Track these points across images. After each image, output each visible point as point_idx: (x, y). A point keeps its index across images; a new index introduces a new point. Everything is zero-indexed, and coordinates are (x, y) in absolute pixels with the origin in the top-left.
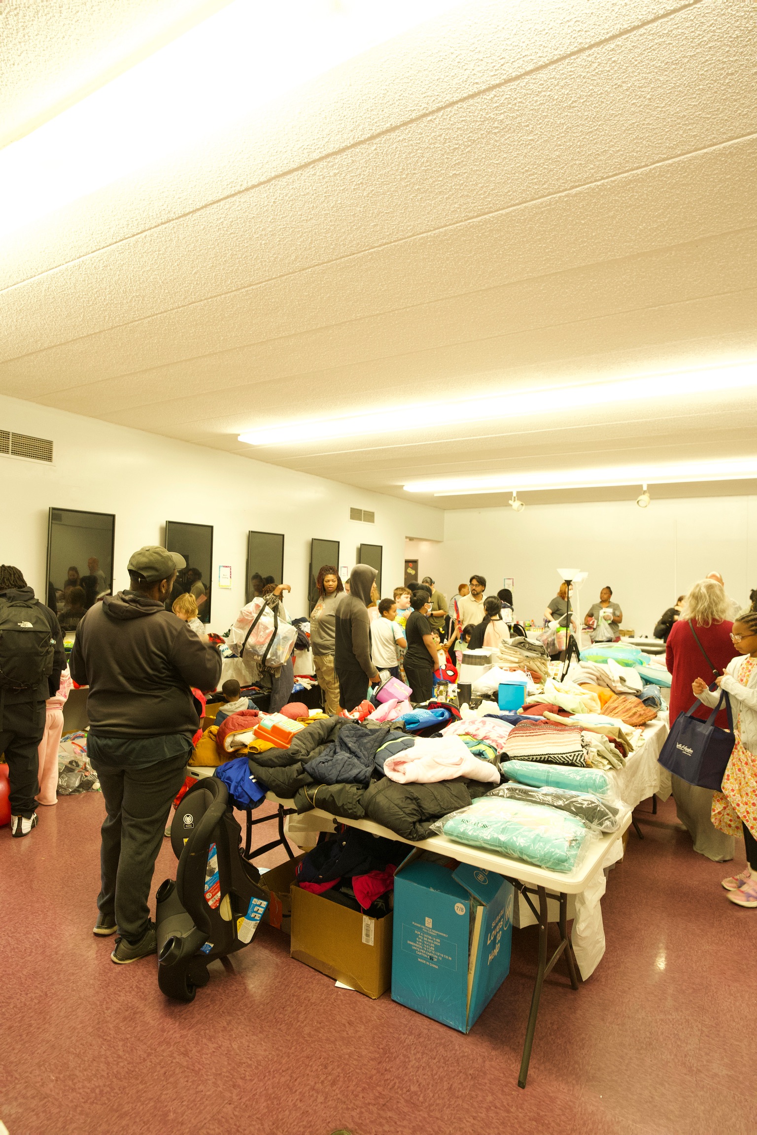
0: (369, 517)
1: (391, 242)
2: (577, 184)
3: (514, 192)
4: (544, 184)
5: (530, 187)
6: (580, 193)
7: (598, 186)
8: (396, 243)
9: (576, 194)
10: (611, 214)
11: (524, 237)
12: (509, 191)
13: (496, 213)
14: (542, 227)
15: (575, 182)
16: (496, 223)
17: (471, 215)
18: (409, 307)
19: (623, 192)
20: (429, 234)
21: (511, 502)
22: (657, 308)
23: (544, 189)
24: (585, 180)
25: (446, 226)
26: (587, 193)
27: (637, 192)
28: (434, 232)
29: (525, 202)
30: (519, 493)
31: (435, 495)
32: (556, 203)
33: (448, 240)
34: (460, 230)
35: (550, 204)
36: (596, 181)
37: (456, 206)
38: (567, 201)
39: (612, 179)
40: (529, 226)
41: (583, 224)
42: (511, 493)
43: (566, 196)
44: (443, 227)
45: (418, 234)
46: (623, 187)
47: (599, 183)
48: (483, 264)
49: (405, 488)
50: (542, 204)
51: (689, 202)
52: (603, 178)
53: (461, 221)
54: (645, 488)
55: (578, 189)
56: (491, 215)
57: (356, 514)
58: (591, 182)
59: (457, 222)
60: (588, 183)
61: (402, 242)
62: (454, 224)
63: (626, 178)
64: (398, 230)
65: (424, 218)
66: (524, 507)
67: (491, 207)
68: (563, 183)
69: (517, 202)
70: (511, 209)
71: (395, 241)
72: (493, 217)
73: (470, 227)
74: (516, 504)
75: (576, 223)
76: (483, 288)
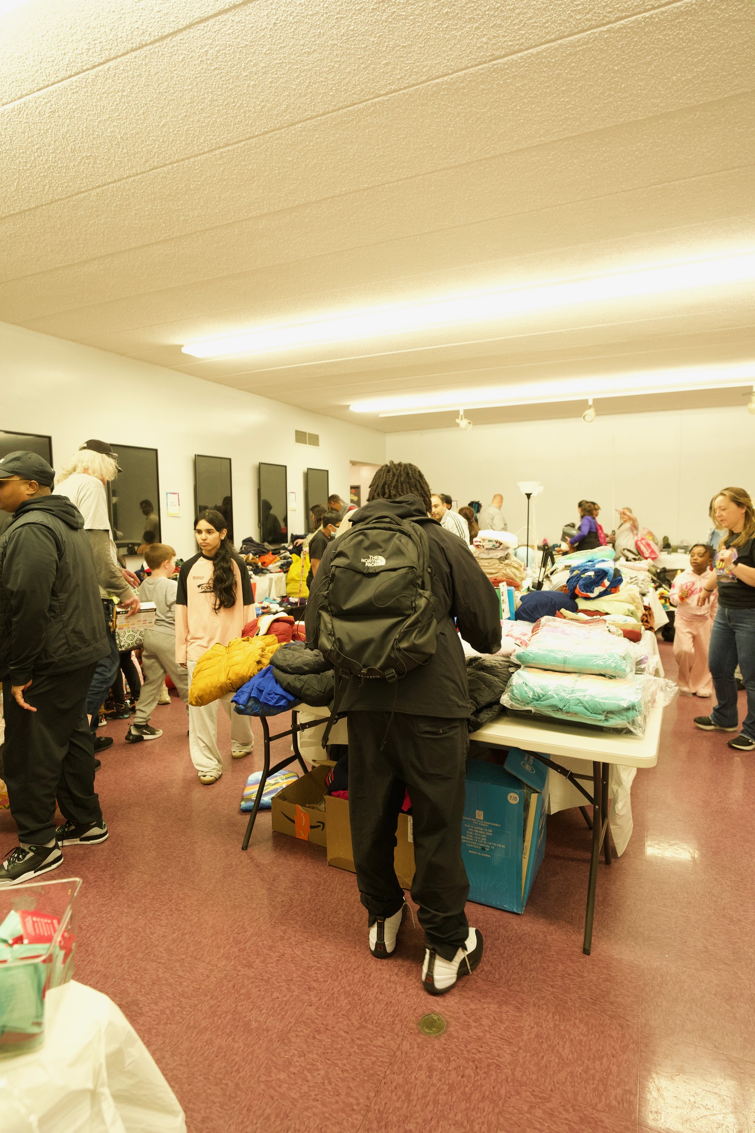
0: (314, 440)
1: (401, 89)
2: (624, 14)
3: (552, 23)
4: (588, 13)
5: (572, 17)
6: (625, 27)
7: (646, 18)
8: (406, 91)
9: (620, 28)
10: (648, 59)
11: (548, 87)
12: (547, 22)
13: (526, 52)
14: (571, 74)
15: (622, 11)
16: (523, 66)
17: (497, 53)
18: (401, 180)
19: (669, 29)
20: (445, 78)
21: (457, 421)
22: (660, 186)
23: (587, 20)
24: (633, 10)
25: (467, 68)
26: (631, 27)
27: (683, 29)
28: (451, 76)
29: (561, 38)
30: (466, 411)
31: (380, 416)
32: (594, 41)
33: (464, 88)
34: (482, 74)
35: (588, 42)
36: (646, 11)
37: (484, 40)
38: (607, 38)
39: (663, 9)
40: (557, 72)
41: (615, 72)
42: (458, 412)
43: (608, 31)
44: (463, 70)
45: (433, 79)
46: (672, 21)
47: (647, 14)
48: (495, 123)
49: (351, 408)
50: (579, 41)
51: (734, 46)
52: (654, 8)
53: (485, 62)
54: (590, 403)
55: (623, 22)
56: (519, 55)
57: (301, 437)
58: (640, 13)
59: (480, 64)
60: (635, 14)
61: (412, 89)
62: (477, 65)
63: (678, 8)
64: (412, 71)
65: (444, 55)
66: (471, 425)
67: (522, 44)
68: (610, 12)
69: (553, 37)
70: (544, 46)
71: (405, 88)
72: (521, 58)
73: (494, 71)
74: (463, 423)
75: (609, 70)
76: (488, 156)
